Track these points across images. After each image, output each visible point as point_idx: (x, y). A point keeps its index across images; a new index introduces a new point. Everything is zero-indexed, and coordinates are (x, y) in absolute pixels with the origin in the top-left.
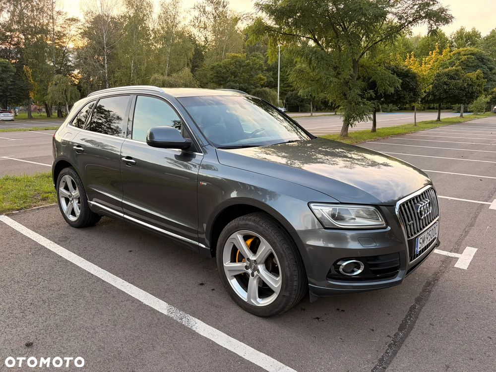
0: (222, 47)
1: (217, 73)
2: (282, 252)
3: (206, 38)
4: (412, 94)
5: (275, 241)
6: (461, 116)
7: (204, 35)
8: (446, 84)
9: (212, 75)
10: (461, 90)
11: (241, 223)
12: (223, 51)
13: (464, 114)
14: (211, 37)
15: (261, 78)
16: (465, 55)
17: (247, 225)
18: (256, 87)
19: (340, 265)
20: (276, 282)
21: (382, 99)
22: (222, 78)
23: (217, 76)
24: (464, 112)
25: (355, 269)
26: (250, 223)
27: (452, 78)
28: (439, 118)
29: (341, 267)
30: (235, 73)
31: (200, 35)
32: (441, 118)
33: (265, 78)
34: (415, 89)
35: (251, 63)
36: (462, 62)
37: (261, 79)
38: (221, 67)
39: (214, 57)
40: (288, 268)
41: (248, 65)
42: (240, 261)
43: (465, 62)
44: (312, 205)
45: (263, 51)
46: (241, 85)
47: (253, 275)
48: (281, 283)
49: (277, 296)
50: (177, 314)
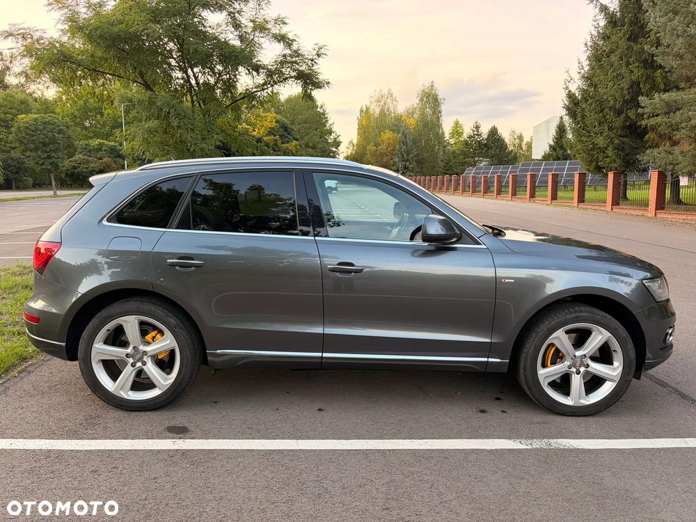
20: (614, 370)
26: (582, 314)
29: (668, 336)
44: (644, 283)
47: (578, 373)
48: (620, 369)
49: (615, 384)
50: (537, 444)
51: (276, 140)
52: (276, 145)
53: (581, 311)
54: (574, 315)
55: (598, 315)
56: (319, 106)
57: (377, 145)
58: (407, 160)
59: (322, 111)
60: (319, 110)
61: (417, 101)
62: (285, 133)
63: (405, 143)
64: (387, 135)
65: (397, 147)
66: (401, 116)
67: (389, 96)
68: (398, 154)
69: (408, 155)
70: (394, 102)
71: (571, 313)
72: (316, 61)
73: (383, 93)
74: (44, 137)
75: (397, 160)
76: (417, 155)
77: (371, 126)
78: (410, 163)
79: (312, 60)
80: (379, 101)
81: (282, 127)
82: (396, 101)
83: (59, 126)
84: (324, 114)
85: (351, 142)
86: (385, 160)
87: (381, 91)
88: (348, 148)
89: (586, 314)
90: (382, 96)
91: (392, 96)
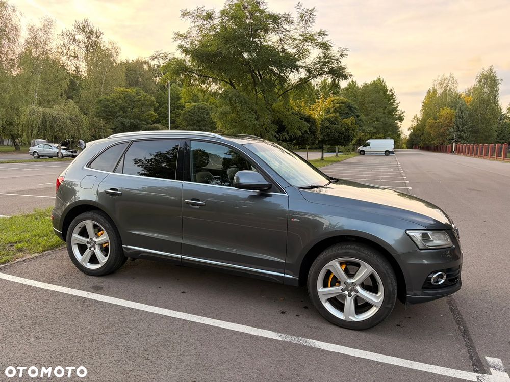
0: (101, 80)
1: (105, 107)
2: (385, 272)
3: (77, 68)
4: (313, 137)
5: (378, 264)
6: (337, 155)
7: (75, 64)
8: (328, 128)
9: (97, 108)
10: (340, 133)
11: (340, 251)
12: (102, 84)
13: (339, 154)
14: (83, 67)
15: (152, 114)
16: (337, 103)
17: (347, 253)
18: (148, 123)
19: (431, 278)
20: (378, 298)
21: (294, 141)
22: (110, 112)
23: (104, 111)
24: (339, 152)
25: (440, 279)
26: (351, 251)
27: (332, 123)
28: (322, 157)
29: (432, 279)
30: (124, 108)
31: (69, 64)
32: (324, 157)
33: (156, 114)
34: (315, 132)
35: (142, 99)
36: (335, 109)
37: (152, 116)
38: (109, 101)
39: (92, 90)
40: (391, 285)
41: (139, 100)
42: (332, 285)
43: (338, 109)
44: (408, 232)
45: (142, 86)
46: (132, 121)
47: (350, 295)
48: (382, 297)
49: (378, 309)
50: (292, 339)
51: (336, 117)
52: (336, 120)
53: (350, 248)
54: (344, 251)
55: (364, 253)
56: (389, 90)
57: (435, 119)
58: (462, 131)
59: (391, 93)
60: (388, 93)
61: (476, 82)
62: (349, 111)
63: (461, 117)
64: (446, 111)
65: (454, 120)
66: (460, 95)
67: (451, 79)
68: (454, 126)
69: (463, 127)
70: (455, 84)
71: (342, 249)
72: (340, 60)
73: (445, 77)
74: (198, 117)
75: (452, 130)
76: (472, 127)
77: (433, 103)
78: (465, 133)
79: (337, 60)
80: (441, 83)
81: (347, 107)
82: (457, 83)
83: (207, 110)
84: (392, 96)
85: (416, 117)
86: (441, 131)
87: (443, 76)
88: (413, 121)
89: (354, 251)
90: (445, 80)
91: (453, 79)
